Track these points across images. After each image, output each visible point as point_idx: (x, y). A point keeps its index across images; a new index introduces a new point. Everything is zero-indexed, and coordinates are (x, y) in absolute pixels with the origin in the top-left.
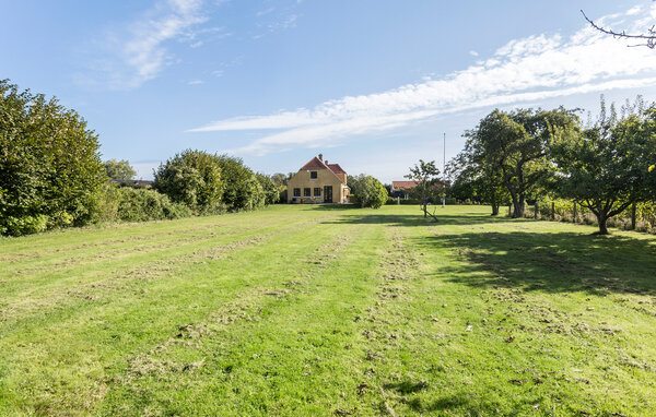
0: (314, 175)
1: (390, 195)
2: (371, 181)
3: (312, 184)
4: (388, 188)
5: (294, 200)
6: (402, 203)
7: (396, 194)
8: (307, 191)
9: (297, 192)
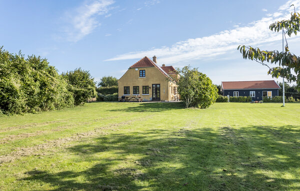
0: (142, 74)
1: (219, 93)
2: (196, 77)
3: (141, 83)
4: (219, 88)
5: (123, 97)
6: (232, 100)
7: (226, 92)
8: (136, 89)
9: (127, 90)
